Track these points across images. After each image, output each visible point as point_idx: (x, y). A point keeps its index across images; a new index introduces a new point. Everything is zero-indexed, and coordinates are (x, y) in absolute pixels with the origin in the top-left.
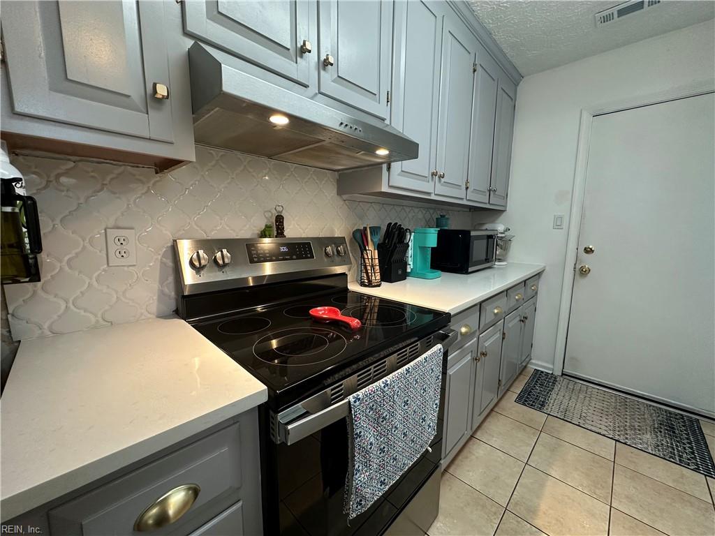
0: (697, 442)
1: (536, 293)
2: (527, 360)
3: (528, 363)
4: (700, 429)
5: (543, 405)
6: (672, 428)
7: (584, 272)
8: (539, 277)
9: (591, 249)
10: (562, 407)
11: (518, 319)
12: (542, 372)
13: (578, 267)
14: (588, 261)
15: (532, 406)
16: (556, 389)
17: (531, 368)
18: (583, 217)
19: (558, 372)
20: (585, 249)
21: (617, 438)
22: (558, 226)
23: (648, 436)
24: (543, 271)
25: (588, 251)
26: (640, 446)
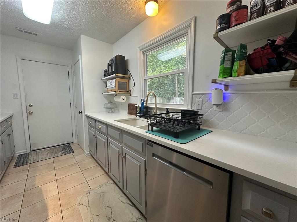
0: (70, 148)
1: (11, 125)
2: (14, 153)
3: (14, 154)
4: (70, 146)
5: (27, 162)
6: (65, 149)
7: (31, 113)
8: (11, 118)
9: (32, 105)
10: (34, 159)
11: (6, 135)
12: (22, 154)
13: (28, 112)
14: (31, 109)
15: (22, 165)
16: (30, 156)
17: (16, 155)
18: (26, 94)
19: (29, 151)
20: (29, 105)
21: (53, 157)
22: (16, 98)
23: (60, 153)
24: (13, 115)
25: (30, 106)
26: (59, 156)
